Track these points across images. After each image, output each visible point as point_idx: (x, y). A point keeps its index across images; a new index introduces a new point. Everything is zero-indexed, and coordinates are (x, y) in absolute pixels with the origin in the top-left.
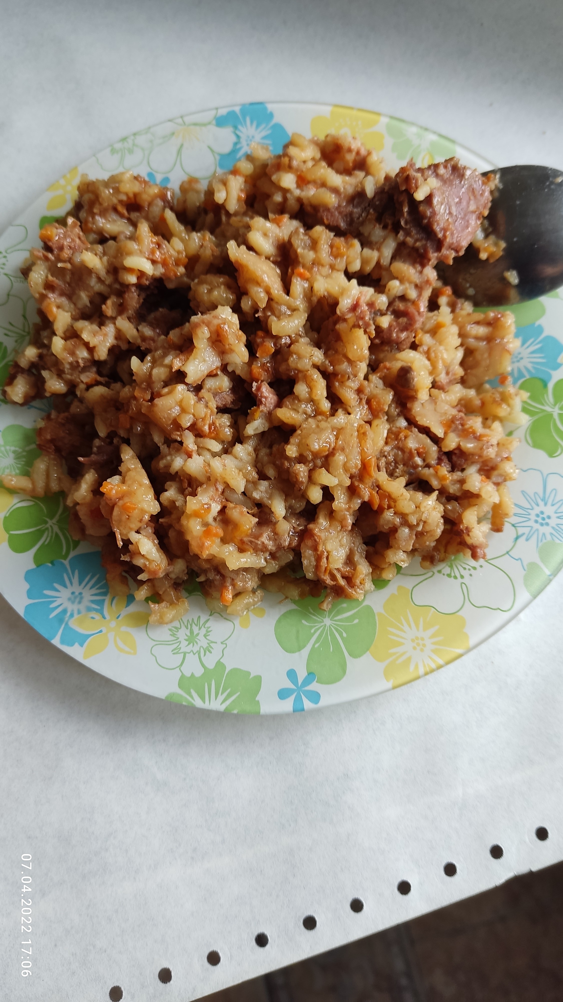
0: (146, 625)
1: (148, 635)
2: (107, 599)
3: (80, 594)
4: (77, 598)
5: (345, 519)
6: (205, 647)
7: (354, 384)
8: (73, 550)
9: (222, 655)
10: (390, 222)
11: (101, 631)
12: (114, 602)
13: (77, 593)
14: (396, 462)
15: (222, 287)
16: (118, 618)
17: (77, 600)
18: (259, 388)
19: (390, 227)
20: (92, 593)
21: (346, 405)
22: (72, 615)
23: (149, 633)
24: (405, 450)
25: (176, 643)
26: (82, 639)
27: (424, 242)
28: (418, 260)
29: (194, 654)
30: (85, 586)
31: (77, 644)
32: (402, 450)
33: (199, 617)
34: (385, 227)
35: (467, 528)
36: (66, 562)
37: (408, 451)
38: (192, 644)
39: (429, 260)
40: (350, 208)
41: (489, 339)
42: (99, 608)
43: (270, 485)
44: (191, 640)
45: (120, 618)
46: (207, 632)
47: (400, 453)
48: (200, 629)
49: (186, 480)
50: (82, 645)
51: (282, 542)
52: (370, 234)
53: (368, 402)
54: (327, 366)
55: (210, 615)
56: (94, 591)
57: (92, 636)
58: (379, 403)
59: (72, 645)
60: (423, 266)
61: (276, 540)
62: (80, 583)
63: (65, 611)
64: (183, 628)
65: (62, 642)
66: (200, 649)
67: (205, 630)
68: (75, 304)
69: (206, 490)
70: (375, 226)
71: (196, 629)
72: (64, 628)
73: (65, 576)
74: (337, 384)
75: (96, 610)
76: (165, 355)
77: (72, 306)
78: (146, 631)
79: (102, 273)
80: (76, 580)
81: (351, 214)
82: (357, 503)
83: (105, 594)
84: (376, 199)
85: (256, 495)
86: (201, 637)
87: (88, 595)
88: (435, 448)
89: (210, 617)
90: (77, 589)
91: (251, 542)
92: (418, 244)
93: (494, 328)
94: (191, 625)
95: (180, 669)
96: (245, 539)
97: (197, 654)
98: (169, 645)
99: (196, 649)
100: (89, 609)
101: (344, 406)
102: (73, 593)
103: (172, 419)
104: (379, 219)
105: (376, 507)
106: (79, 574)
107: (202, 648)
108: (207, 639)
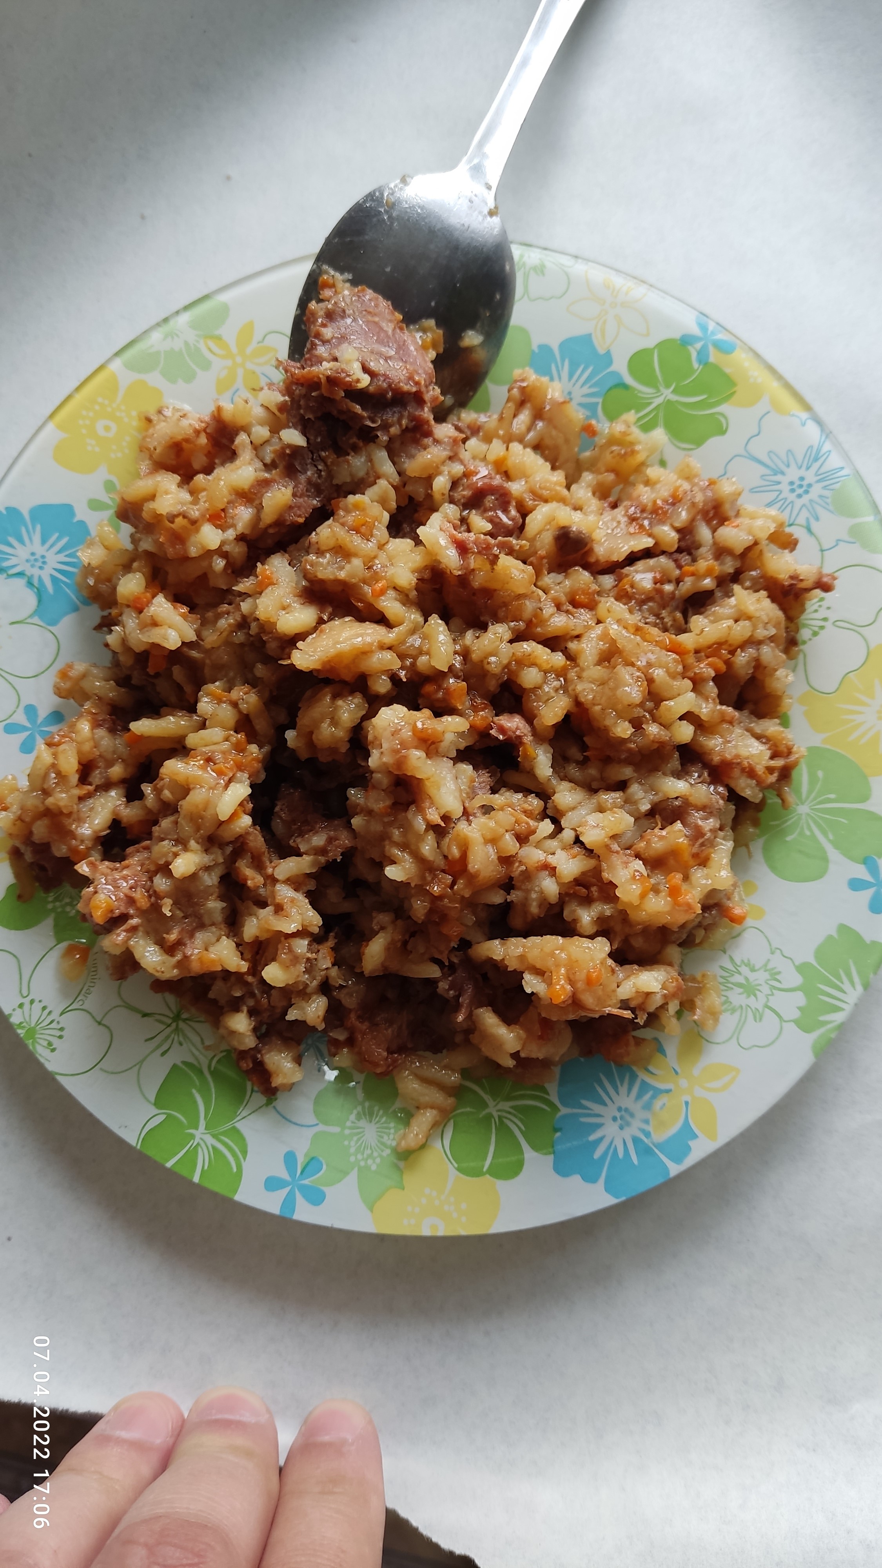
0: (703, 1040)
1: (718, 1043)
2: (642, 1076)
3: (620, 1109)
4: (624, 1117)
5: (722, 713)
6: (769, 977)
7: (549, 609)
8: (548, 1094)
9: (789, 960)
10: (354, 440)
11: (687, 1103)
12: (651, 1068)
13: (618, 1115)
14: (657, 616)
15: (340, 702)
16: (676, 1073)
17: (628, 1118)
18: (502, 730)
19: (361, 444)
20: (626, 1092)
21: (568, 634)
22: (648, 1134)
23: (718, 1041)
24: (651, 595)
25: (747, 1012)
26: (687, 1132)
27: (406, 414)
28: (418, 436)
29: (773, 994)
30: (611, 1099)
31: (691, 1143)
32: (649, 599)
33: (721, 967)
34: (356, 449)
35: (792, 577)
36: (564, 1111)
37: (654, 593)
38: (757, 992)
39: (428, 422)
40: (302, 478)
41: (538, 415)
42: (650, 1093)
43: (640, 783)
44: (750, 990)
45: (679, 1070)
46: (748, 965)
47: (650, 604)
48: (740, 973)
49: (578, 888)
50: (695, 1136)
51: (717, 807)
52: (352, 475)
53: (575, 604)
54: (517, 627)
55: (725, 952)
56: (623, 1090)
57: (689, 1117)
58: (585, 592)
59: (689, 1149)
60: (429, 434)
61: (711, 812)
62: (604, 1104)
63: (636, 1140)
64: (728, 993)
65: (678, 1160)
66: (768, 984)
67: (743, 966)
68: (213, 924)
69: (611, 868)
70: (348, 462)
71: (738, 979)
72: (660, 1151)
73: (583, 1120)
74: (539, 629)
75: (654, 1097)
76: (407, 827)
77: (214, 929)
78: (711, 1042)
79: (206, 859)
80: (596, 1108)
81: (309, 482)
82: (711, 689)
83: (634, 1077)
84: (312, 438)
85: (645, 807)
86: (752, 976)
87: (626, 1099)
88: (663, 559)
89: (728, 952)
90: (611, 1111)
91: (702, 845)
92: (404, 422)
93: (529, 401)
94: (729, 982)
95: (785, 1021)
96: (695, 850)
97: (774, 991)
98: (745, 1022)
99: (766, 989)
100: (648, 1107)
101: (568, 637)
102: (615, 1119)
103: (497, 861)
104: (341, 451)
105: (723, 668)
106: (588, 1099)
107: (769, 982)
108: (758, 970)
